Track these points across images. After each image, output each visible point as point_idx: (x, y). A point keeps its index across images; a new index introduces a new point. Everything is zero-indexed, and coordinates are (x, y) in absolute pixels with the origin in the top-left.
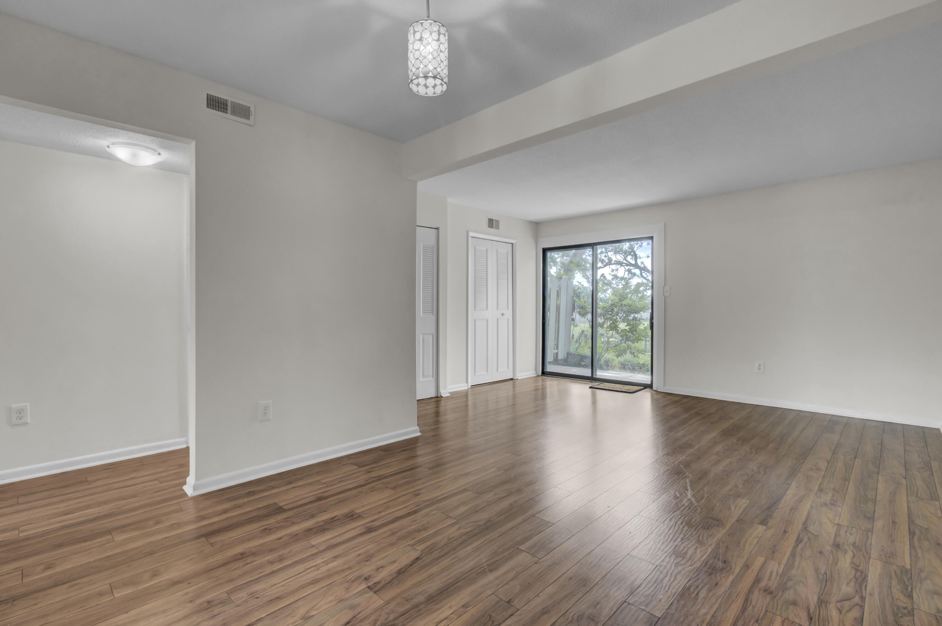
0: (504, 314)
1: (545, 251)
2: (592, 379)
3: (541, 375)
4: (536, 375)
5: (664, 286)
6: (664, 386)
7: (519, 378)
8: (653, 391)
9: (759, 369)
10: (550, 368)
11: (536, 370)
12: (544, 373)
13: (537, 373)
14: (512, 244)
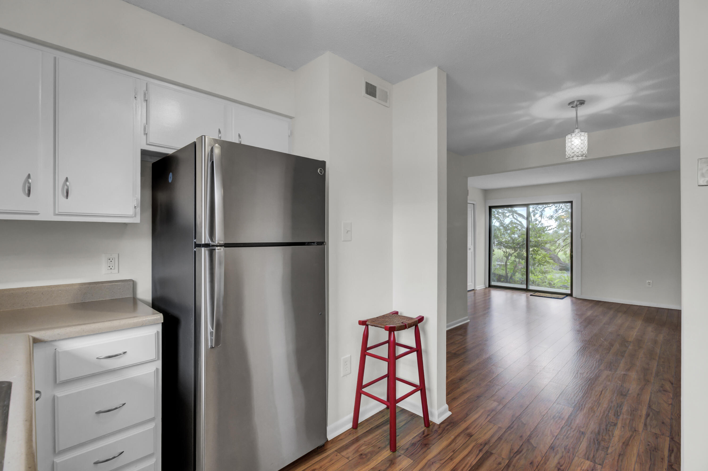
0: (470, 249)
1: (490, 208)
2: (527, 290)
3: (488, 287)
4: (485, 288)
5: (581, 232)
6: (581, 294)
7: (477, 289)
8: (573, 298)
9: (649, 284)
10: (493, 283)
11: (485, 284)
12: (490, 286)
13: (485, 286)
14: (474, 204)
